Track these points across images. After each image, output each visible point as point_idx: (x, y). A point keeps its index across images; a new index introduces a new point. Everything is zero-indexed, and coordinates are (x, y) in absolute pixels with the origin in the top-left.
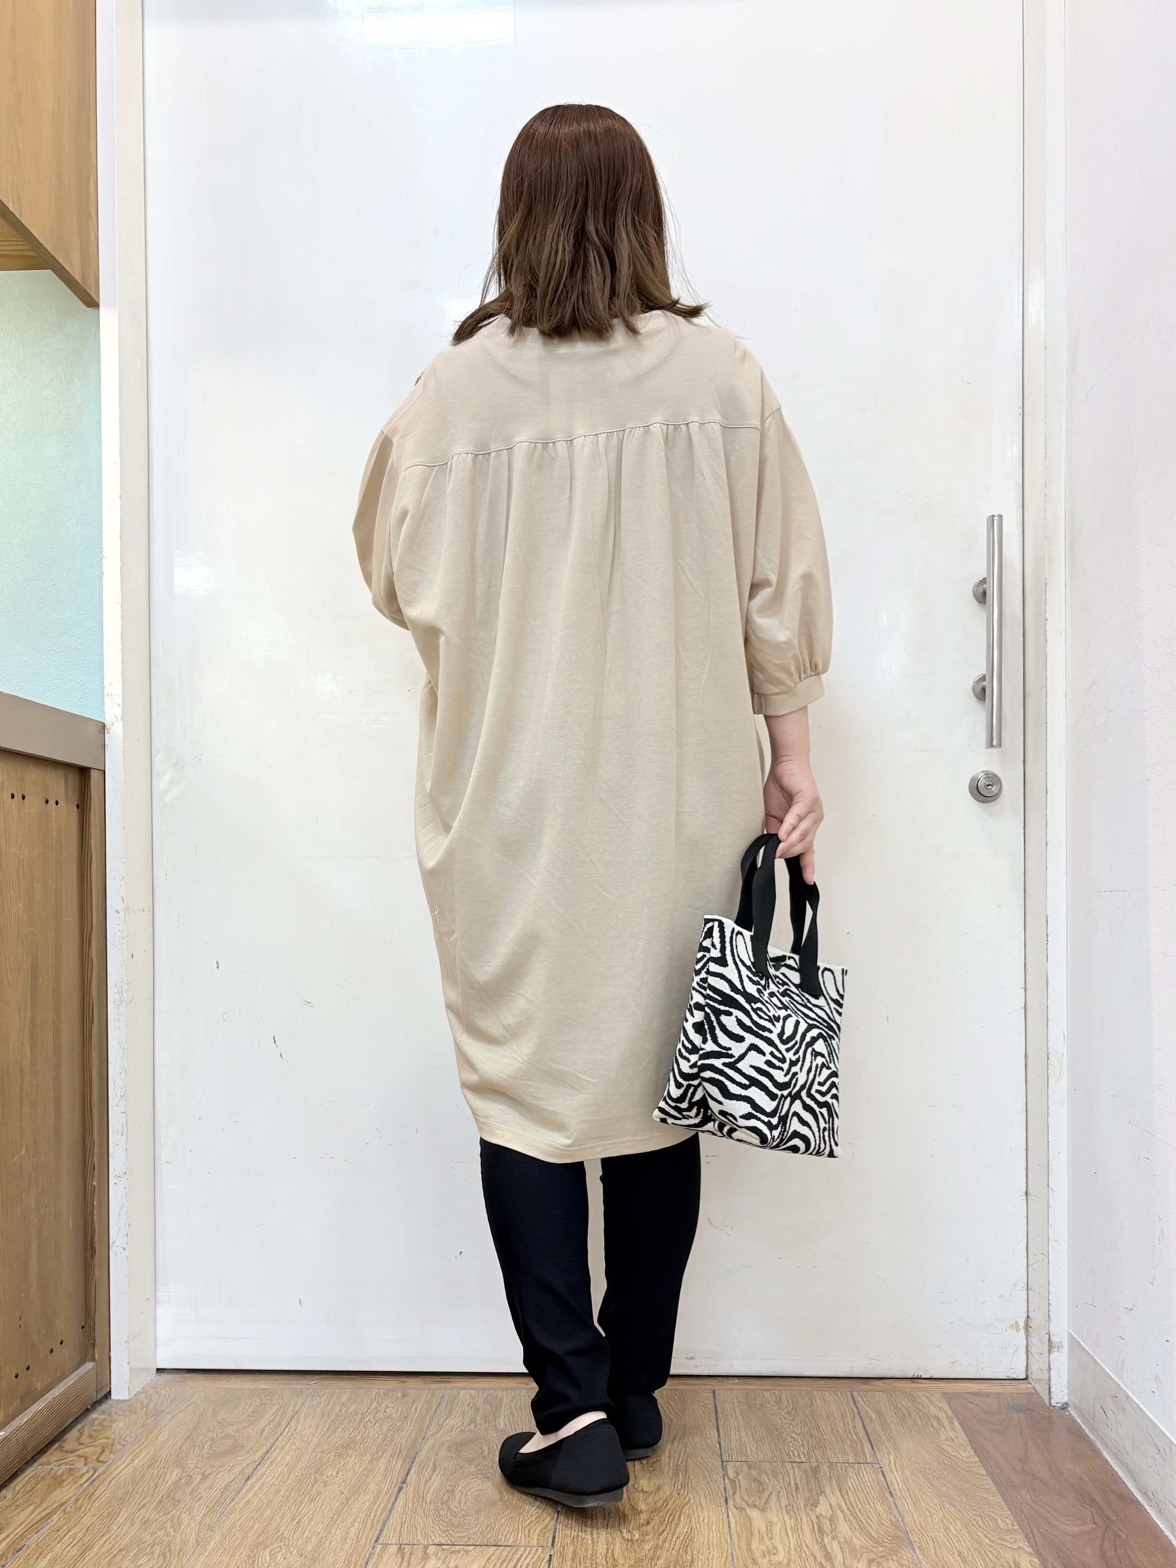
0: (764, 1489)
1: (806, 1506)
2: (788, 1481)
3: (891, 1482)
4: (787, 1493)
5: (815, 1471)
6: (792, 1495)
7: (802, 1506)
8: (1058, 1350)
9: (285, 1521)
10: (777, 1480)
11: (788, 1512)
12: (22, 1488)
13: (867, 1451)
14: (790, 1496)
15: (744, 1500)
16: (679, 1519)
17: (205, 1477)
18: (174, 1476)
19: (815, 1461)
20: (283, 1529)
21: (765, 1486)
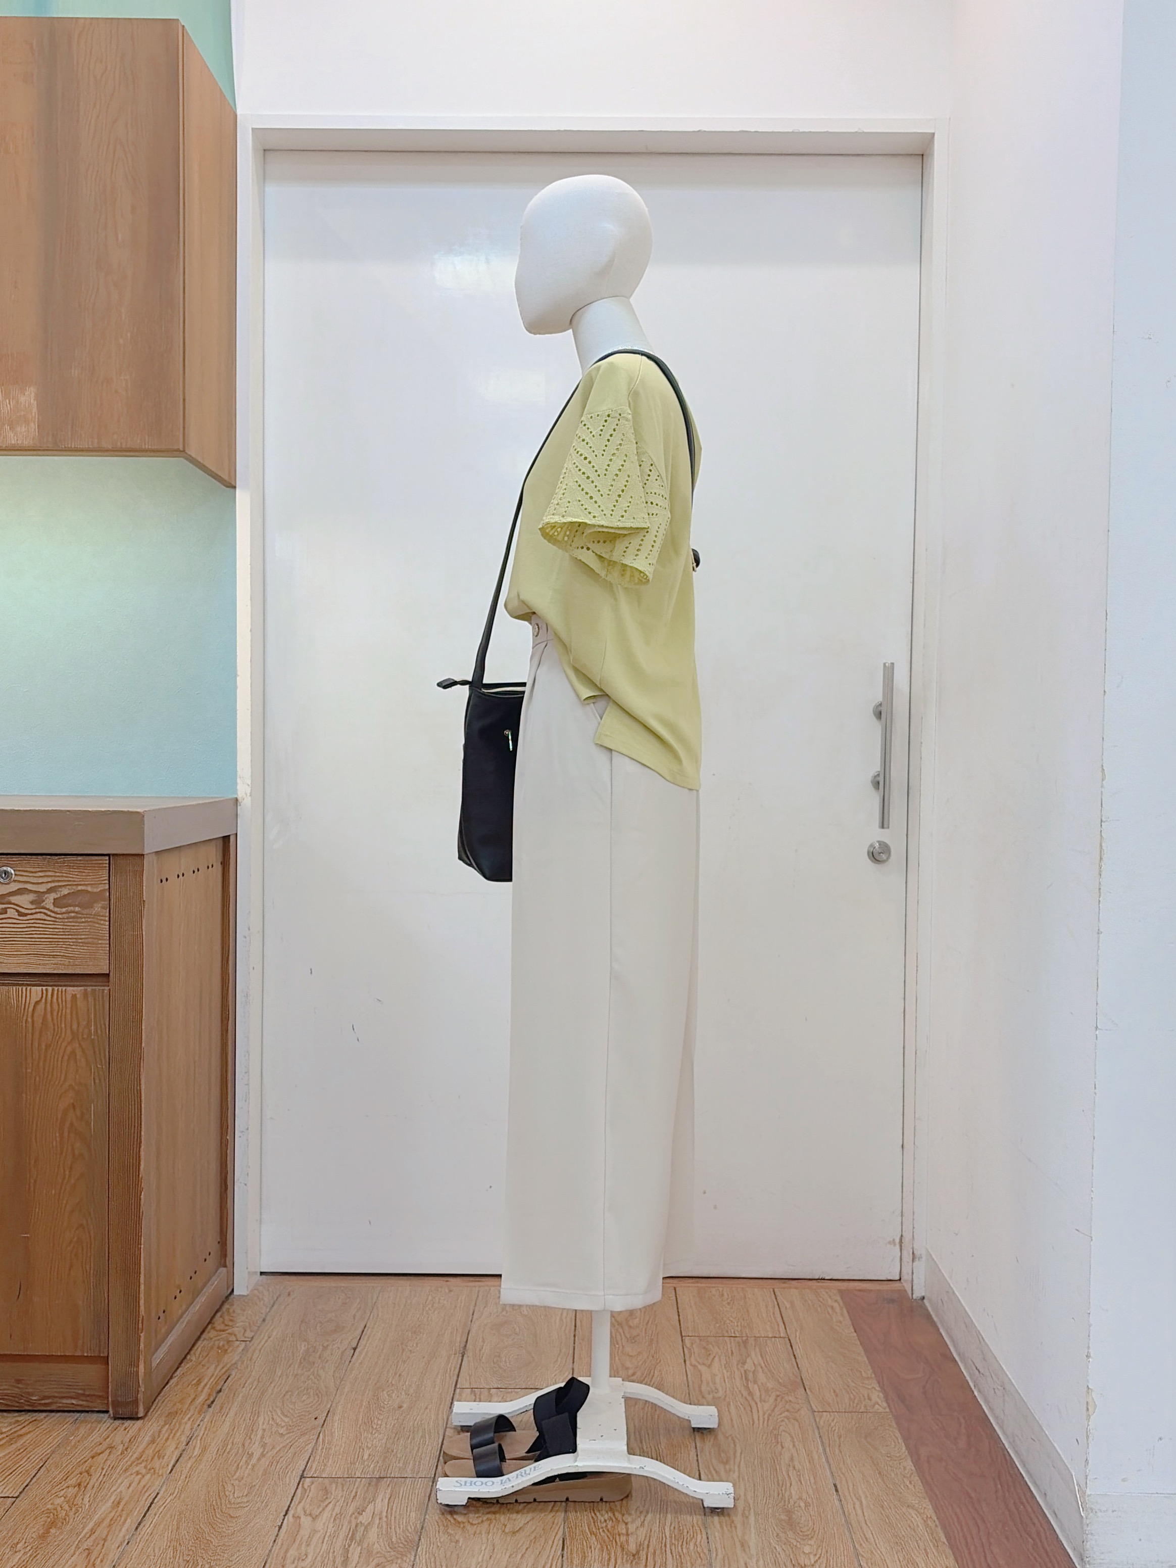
0: (710, 1354)
1: (738, 1365)
2: (726, 1348)
3: (796, 1350)
4: (726, 1356)
5: (745, 1343)
6: (729, 1357)
7: (735, 1365)
8: (919, 1258)
9: (390, 1374)
10: (719, 1347)
11: (725, 1368)
12: (200, 1354)
13: (781, 1330)
14: (727, 1358)
15: (696, 1360)
16: (654, 1373)
17: (325, 1348)
18: (303, 1347)
19: (744, 1335)
20: (391, 1379)
21: (711, 1352)
